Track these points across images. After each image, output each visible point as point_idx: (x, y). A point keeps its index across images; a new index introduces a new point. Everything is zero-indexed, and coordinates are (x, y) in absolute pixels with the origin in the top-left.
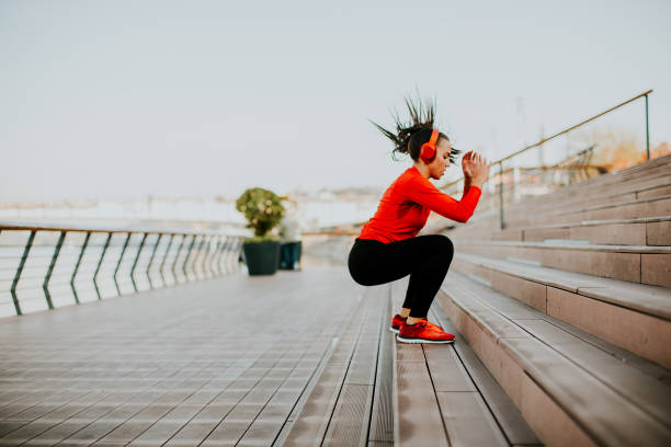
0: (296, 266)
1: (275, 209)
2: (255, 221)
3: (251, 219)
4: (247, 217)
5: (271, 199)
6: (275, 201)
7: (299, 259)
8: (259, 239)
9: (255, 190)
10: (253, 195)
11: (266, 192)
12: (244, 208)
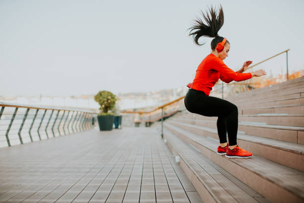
0: (119, 127)
1: (112, 100)
2: (103, 106)
4: (100, 104)
5: (111, 96)
6: (113, 97)
7: (120, 124)
8: (104, 114)
9: (104, 92)
10: (103, 94)
11: (109, 93)
12: (98, 100)
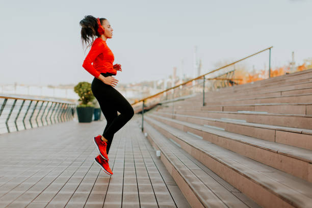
2: (83, 97)
3: (81, 97)
4: (79, 95)
8: (84, 106)
9: (84, 83)
10: (83, 85)
11: (89, 84)
12: (78, 91)
